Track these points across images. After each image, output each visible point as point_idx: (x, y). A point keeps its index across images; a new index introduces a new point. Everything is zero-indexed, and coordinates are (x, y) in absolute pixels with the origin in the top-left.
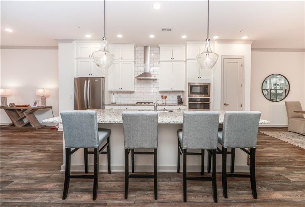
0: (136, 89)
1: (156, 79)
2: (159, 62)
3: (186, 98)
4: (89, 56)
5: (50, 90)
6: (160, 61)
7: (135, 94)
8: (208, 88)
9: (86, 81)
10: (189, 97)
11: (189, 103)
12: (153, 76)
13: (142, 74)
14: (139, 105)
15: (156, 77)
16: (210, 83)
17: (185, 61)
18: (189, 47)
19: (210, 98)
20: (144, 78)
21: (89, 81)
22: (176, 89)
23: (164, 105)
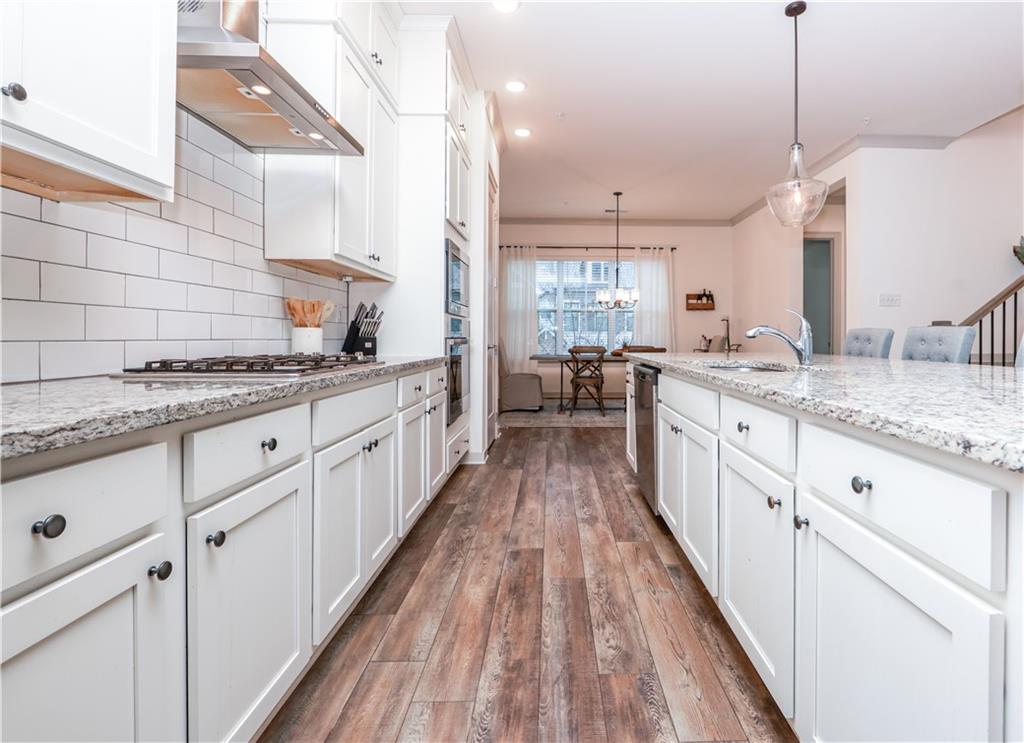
10: (449, 315)
19: (470, 322)
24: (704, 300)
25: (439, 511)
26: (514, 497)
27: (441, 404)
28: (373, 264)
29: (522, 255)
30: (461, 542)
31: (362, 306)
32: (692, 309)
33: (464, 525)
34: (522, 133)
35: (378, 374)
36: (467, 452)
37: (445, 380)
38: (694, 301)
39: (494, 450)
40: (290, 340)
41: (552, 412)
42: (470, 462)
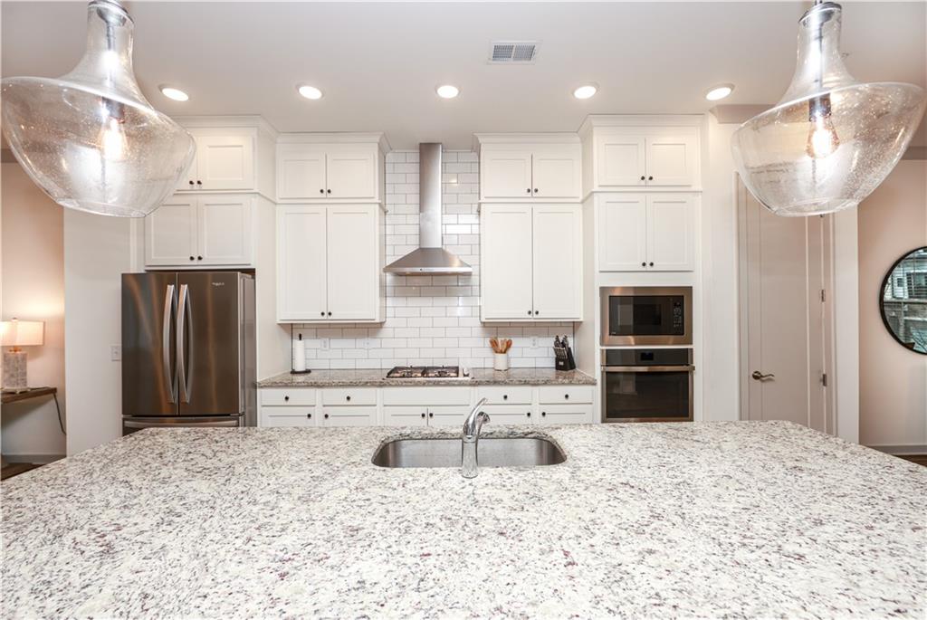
0: (390, 312)
1: (469, 274)
2: (480, 204)
3: (592, 351)
4: (191, 183)
5: (44, 323)
6: (483, 200)
7: (385, 332)
8: (681, 306)
9: (171, 288)
10: (605, 348)
11: (607, 373)
12: (457, 262)
13: (408, 255)
14: (397, 385)
15: (469, 266)
16: (691, 287)
17: (582, 202)
18: (600, 141)
19: (692, 349)
20: (418, 270)
21: (184, 288)
22: (548, 313)
23: (505, 384)
40: (492, 358)
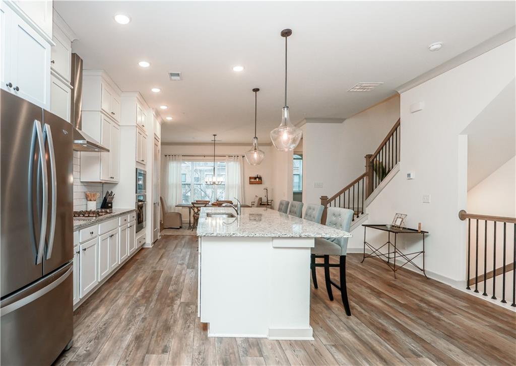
10: (137, 194)
16: (146, 171)
19: (146, 195)
24: (257, 180)
25: (133, 261)
26: (159, 257)
27: (134, 225)
28: (111, 180)
29: (175, 159)
30: (138, 268)
31: (108, 192)
32: (252, 184)
33: (140, 264)
34: (169, 119)
35: (113, 216)
36: (145, 243)
37: (135, 217)
38: (253, 180)
39: (156, 243)
40: (87, 205)
41: (185, 229)
42: (146, 246)
